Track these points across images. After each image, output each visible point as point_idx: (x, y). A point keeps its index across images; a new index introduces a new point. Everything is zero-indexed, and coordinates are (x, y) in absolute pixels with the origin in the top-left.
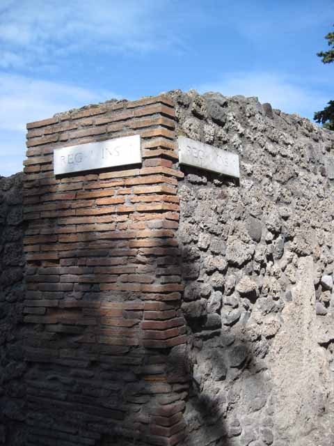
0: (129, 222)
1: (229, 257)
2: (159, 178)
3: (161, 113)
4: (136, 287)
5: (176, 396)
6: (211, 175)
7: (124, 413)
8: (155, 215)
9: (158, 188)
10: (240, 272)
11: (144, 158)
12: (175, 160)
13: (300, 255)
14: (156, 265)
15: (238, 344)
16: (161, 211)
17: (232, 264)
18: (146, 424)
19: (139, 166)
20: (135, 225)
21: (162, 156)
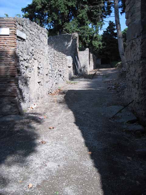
0: (6, 48)
1: (24, 58)
2: (14, 39)
3: (14, 24)
4: (8, 63)
5: (16, 86)
6: (21, 38)
7: (5, 90)
8: (12, 47)
9: (14, 41)
10: (25, 62)
11: (10, 34)
12: (16, 35)
13: (35, 60)
14: (12, 58)
15: (25, 78)
16: (14, 46)
17: (24, 60)
18: (10, 92)
19: (8, 35)
20: (7, 49)
21: (15, 34)
